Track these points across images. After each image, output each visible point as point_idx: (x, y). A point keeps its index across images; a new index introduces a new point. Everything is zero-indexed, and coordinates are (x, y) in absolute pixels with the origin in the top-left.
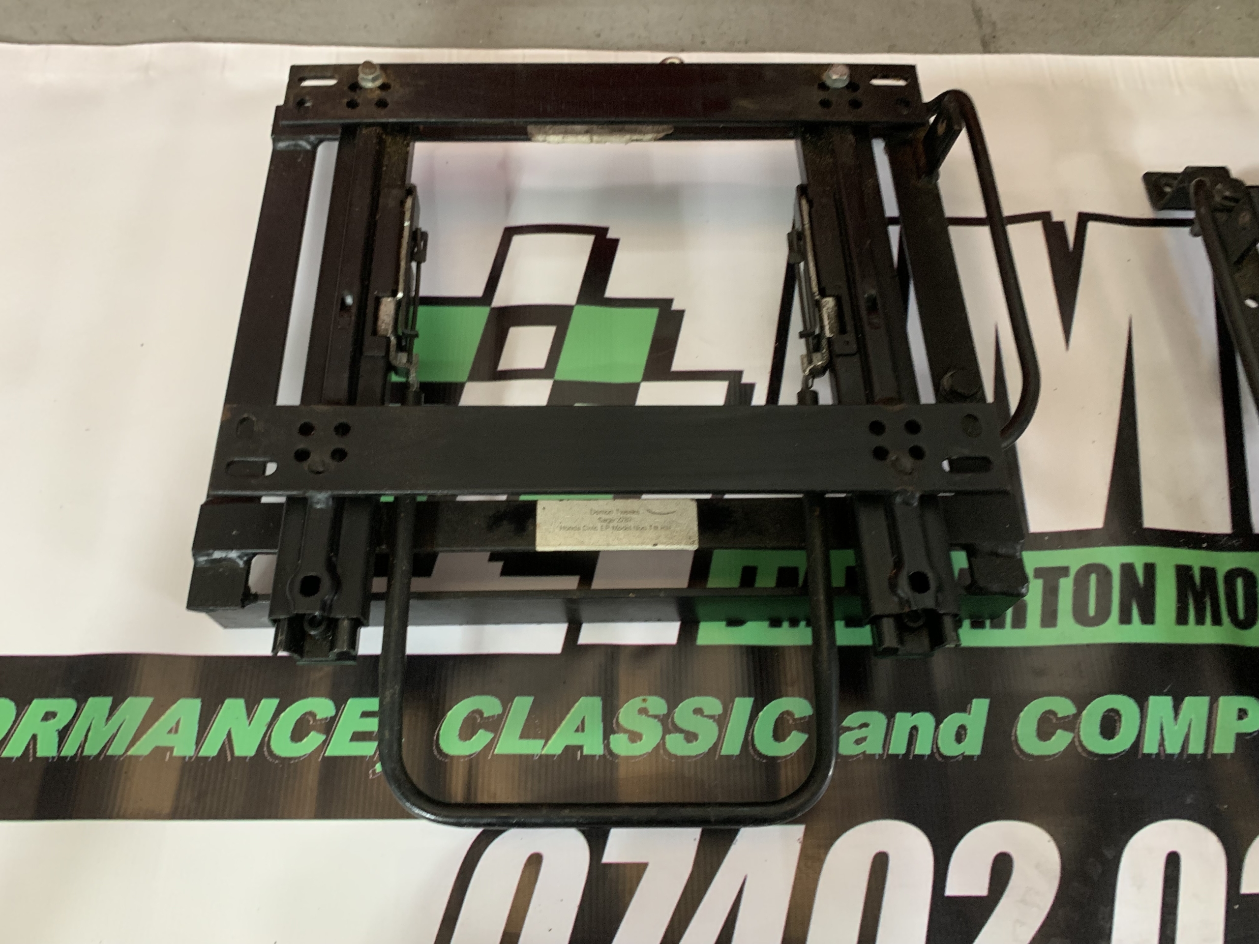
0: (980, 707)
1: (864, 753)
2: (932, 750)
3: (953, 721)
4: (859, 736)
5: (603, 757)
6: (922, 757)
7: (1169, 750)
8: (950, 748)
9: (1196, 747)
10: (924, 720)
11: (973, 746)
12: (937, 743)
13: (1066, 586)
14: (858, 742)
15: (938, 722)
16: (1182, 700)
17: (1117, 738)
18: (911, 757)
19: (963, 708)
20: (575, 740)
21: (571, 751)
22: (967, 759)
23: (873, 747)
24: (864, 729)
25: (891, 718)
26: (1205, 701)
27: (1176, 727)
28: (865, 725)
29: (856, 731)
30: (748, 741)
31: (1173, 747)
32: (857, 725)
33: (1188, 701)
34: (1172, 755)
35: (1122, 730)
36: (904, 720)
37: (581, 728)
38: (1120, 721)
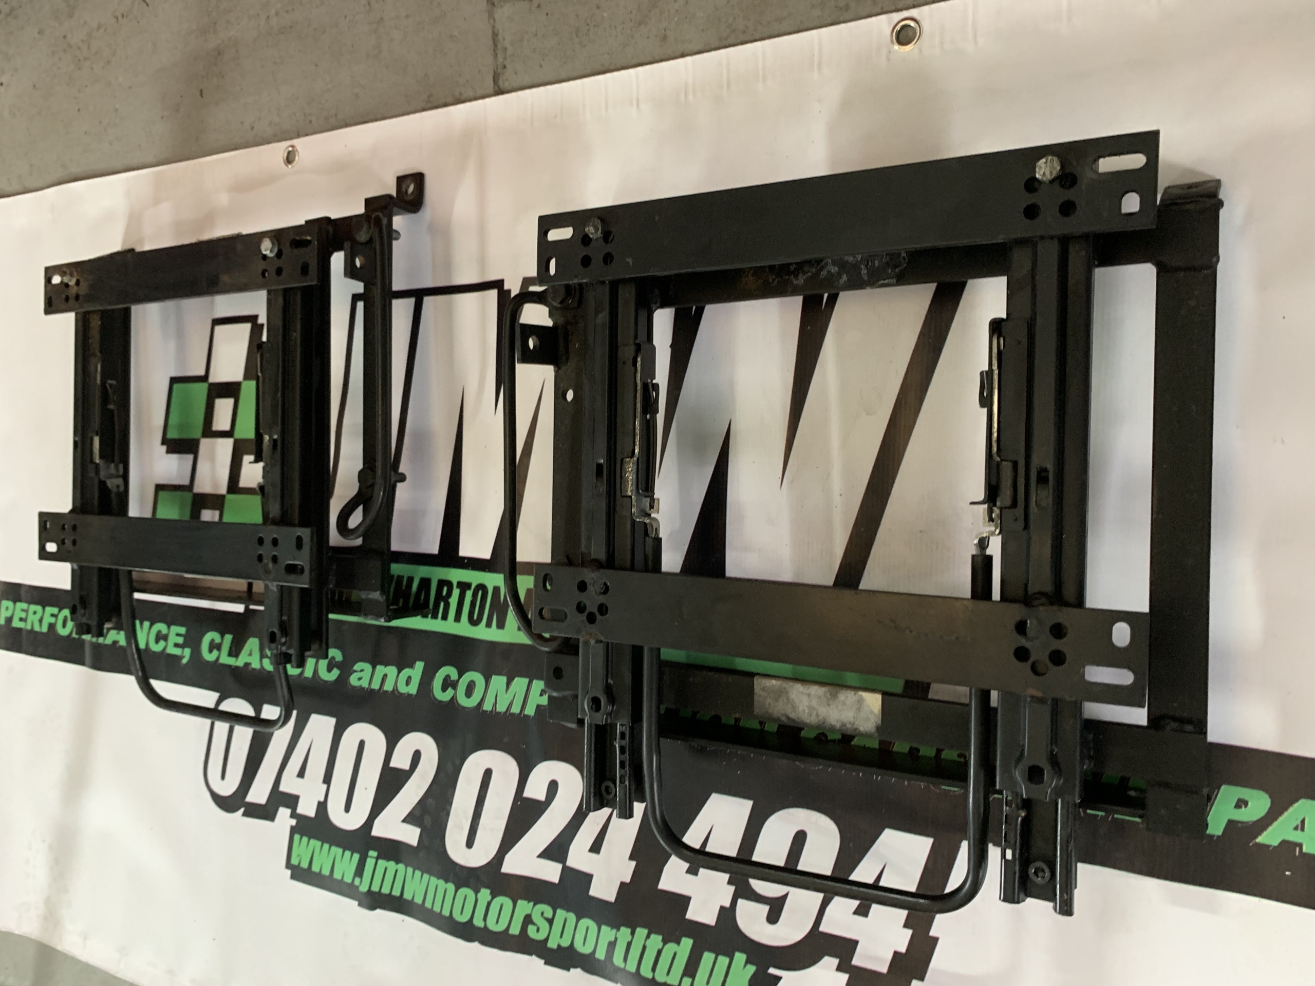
0: (420, 666)
1: (361, 686)
2: (394, 689)
3: (406, 672)
4: (359, 676)
5: (260, 670)
6: (387, 692)
7: (498, 709)
8: (402, 689)
9: (516, 709)
10: (392, 671)
11: (413, 689)
12: (397, 685)
13: (469, 594)
14: (360, 679)
15: (399, 672)
16: (513, 679)
17: (472, 698)
18: (381, 691)
19: (411, 666)
20: (248, 660)
21: (247, 665)
22: (409, 695)
23: (365, 684)
24: (362, 673)
25: (374, 667)
26: (526, 680)
27: (506, 696)
28: (362, 670)
29: (359, 673)
30: (316, 672)
31: (501, 708)
32: (359, 669)
33: (517, 680)
34: (500, 713)
35: (475, 694)
36: (381, 670)
37: (250, 654)
38: (475, 689)
